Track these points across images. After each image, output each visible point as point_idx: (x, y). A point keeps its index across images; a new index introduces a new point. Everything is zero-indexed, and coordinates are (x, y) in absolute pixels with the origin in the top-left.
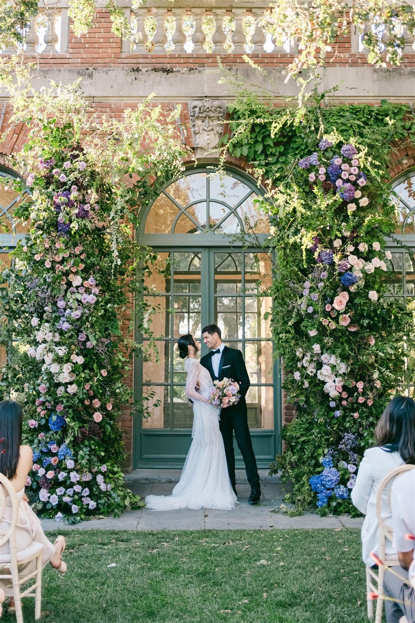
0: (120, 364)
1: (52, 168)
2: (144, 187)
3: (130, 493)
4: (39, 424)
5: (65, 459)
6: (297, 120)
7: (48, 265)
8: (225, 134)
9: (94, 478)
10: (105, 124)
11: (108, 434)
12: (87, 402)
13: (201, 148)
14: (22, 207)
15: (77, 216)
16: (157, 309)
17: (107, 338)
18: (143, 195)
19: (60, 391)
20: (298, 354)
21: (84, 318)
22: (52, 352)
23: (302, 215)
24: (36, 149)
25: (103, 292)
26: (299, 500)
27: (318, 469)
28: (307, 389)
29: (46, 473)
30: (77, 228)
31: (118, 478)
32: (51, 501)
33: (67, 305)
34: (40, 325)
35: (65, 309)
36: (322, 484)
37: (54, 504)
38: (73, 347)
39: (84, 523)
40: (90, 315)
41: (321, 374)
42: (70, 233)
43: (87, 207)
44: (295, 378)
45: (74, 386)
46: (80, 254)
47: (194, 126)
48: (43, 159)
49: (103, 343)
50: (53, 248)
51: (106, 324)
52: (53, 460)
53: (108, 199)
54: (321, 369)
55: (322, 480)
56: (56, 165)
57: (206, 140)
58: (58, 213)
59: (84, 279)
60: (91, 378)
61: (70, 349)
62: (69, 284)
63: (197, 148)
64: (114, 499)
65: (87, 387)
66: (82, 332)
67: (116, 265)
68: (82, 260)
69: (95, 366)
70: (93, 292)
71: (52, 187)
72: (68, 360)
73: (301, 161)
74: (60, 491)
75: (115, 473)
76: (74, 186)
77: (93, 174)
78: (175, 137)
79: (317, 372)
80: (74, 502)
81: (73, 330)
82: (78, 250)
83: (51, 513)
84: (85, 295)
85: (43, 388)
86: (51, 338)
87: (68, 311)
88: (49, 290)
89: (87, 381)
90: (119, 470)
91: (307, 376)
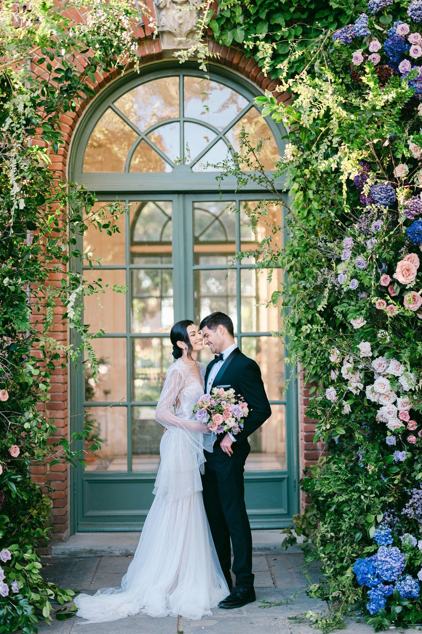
0: (31, 381)
3: (51, 595)
11: (13, 497)
13: (170, 33)
27: (368, 548)
31: (30, 571)
36: (374, 573)
41: (373, 391)
44: (329, 398)
51: (5, 313)
54: (372, 383)
55: (374, 568)
57: (176, 18)
63: (163, 33)
64: (22, 608)
73: (338, 32)
75: (25, 562)
79: (365, 388)
90: (34, 557)
91: (348, 396)
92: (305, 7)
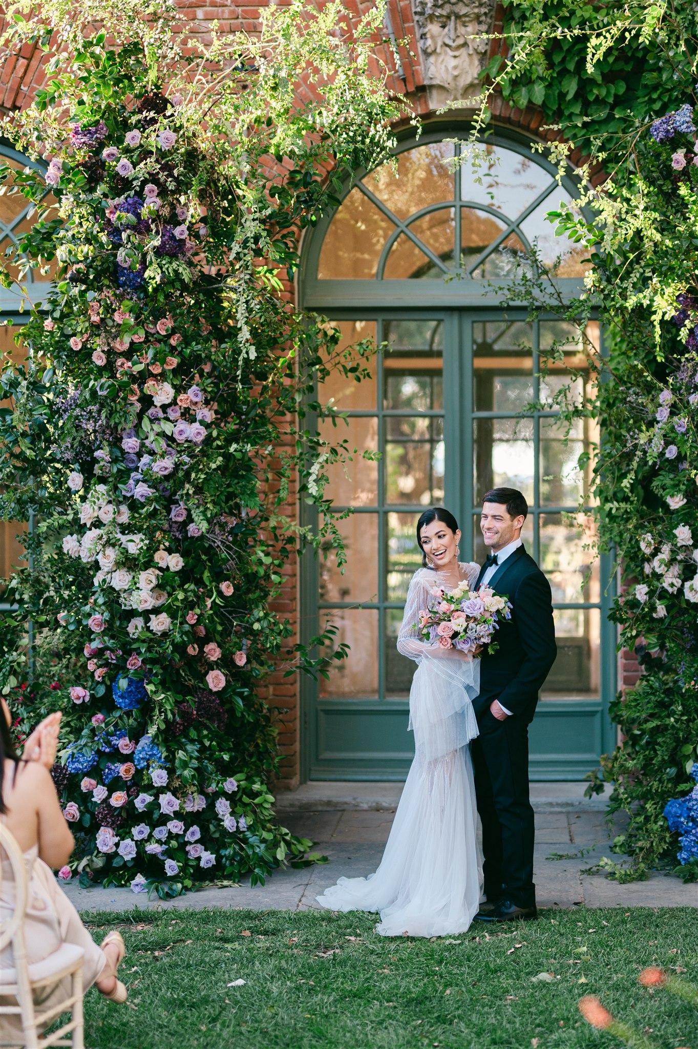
0: (262, 571)
1: (102, 146)
2: (306, 185)
3: (287, 834)
4: (92, 696)
5: (148, 767)
6: (646, 30)
7: (99, 359)
8: (493, 53)
9: (211, 806)
10: (216, 44)
11: (239, 715)
12: (192, 650)
13: (441, 87)
14: (37, 231)
15: (158, 252)
16: (340, 450)
17: (231, 514)
18: (305, 202)
19: (135, 627)
20: (643, 545)
21: (181, 474)
22: (114, 545)
23: (656, 245)
24: (65, 101)
25: (222, 416)
26: (641, 849)
27: (683, 787)
28: (661, 620)
29: (109, 796)
30: (158, 279)
31: (260, 805)
32: (121, 851)
33: (143, 445)
34: (87, 489)
35: (139, 455)
36: (689, 816)
37: (127, 858)
38: (158, 534)
39: (191, 895)
40: (193, 468)
41: (692, 589)
42: (145, 291)
43: (180, 232)
44: (638, 597)
45: (164, 616)
46: (168, 336)
47: (423, 36)
48: (80, 124)
49: (222, 526)
50: (110, 323)
51: (229, 486)
52: (123, 770)
53: (227, 212)
54: (692, 578)
55: (690, 809)
56: (109, 137)
57: (450, 68)
58: (117, 246)
59: (179, 389)
60: (199, 601)
61: (151, 539)
62: (147, 401)
63: (431, 87)
64: (252, 847)
65: (192, 618)
66: (176, 502)
67: (247, 360)
68: (173, 349)
69: (206, 574)
70: (199, 417)
71: (101, 188)
72: (149, 563)
73: (657, 122)
74: (140, 831)
75: (254, 795)
76: (150, 186)
77: (192, 157)
78: (372, 70)
79: (683, 585)
80: (170, 854)
81: (157, 500)
82: (163, 326)
83: (122, 877)
84: (182, 425)
85: (96, 621)
86: (110, 516)
87: (146, 459)
88: (103, 415)
89: (189, 605)
90: (264, 788)
91: (663, 594)
92: (630, 54)
